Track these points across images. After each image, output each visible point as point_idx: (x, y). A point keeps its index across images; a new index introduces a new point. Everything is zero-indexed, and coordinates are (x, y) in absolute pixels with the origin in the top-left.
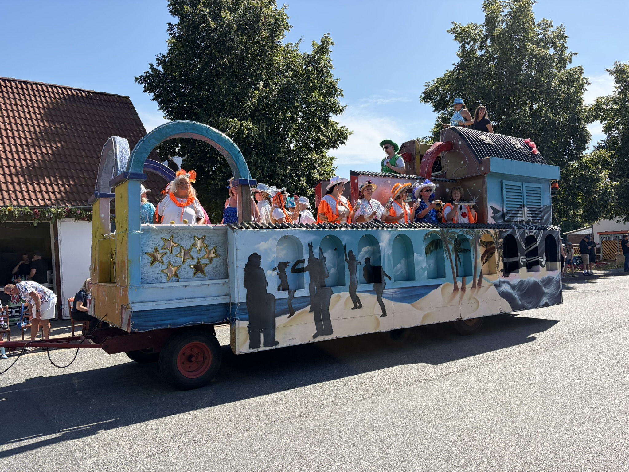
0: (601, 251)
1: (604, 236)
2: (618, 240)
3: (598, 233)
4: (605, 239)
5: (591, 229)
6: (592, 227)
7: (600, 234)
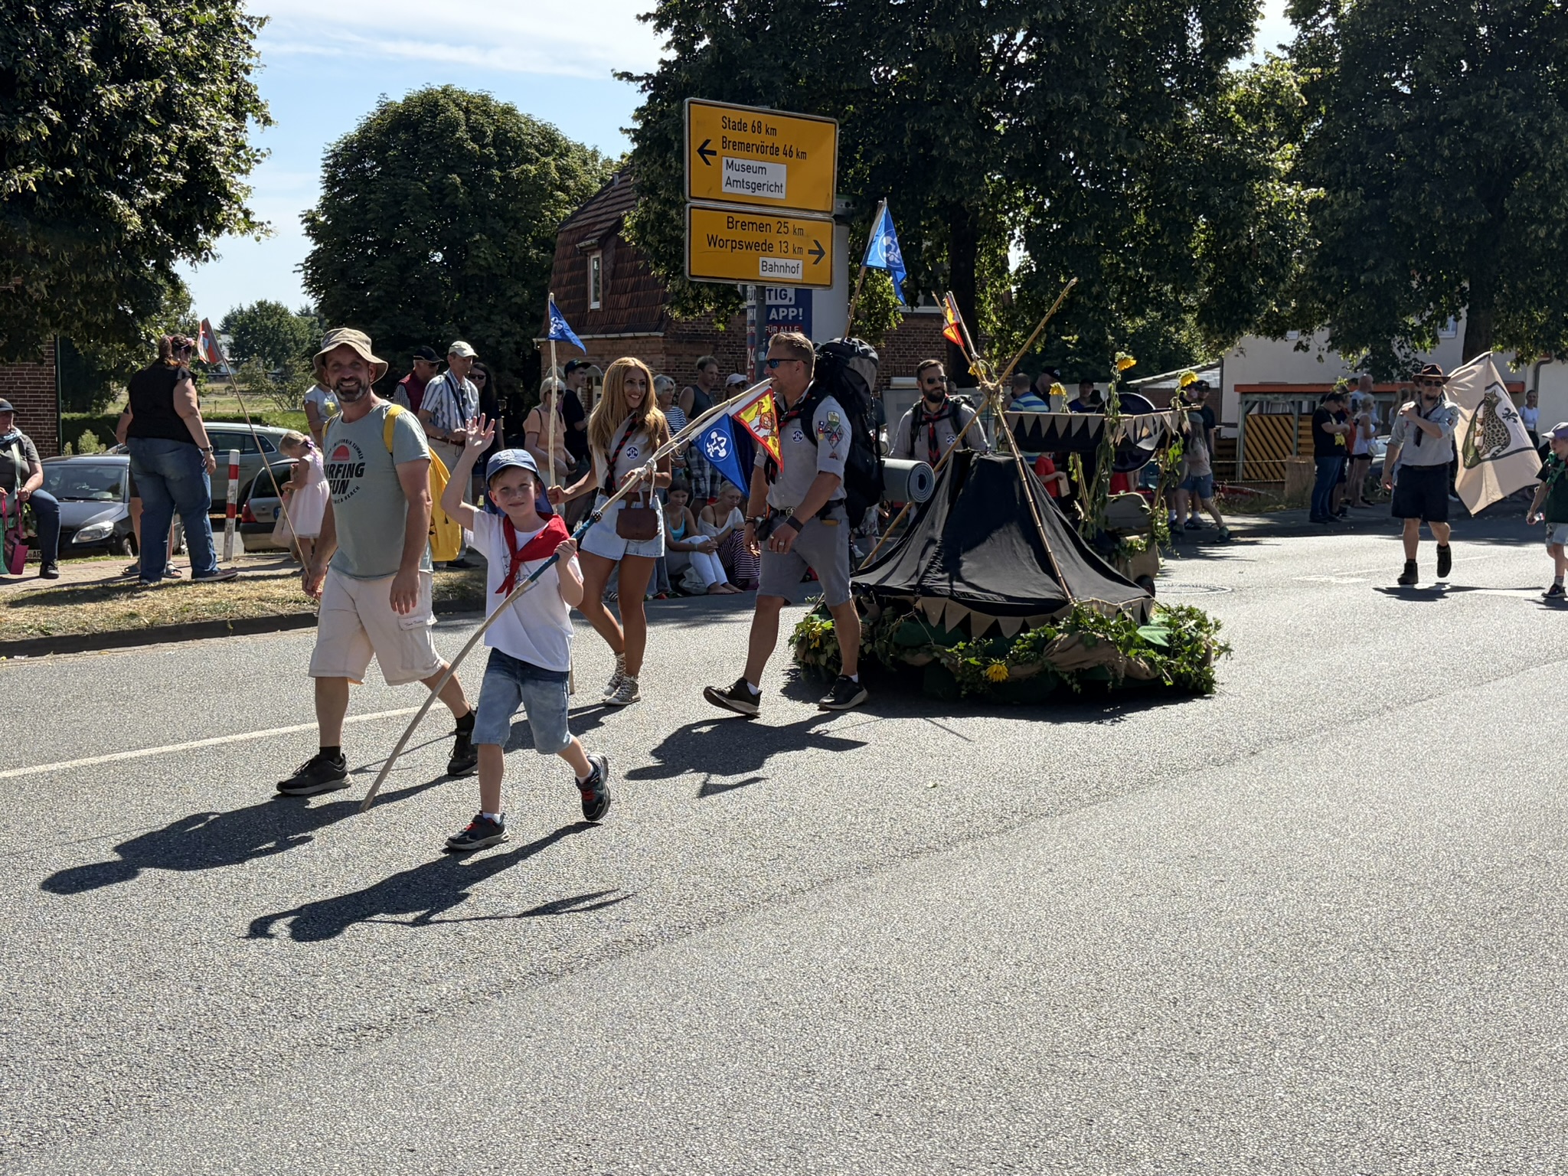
0: (1240, 448)
1: (1255, 397)
2: (1296, 413)
3: (1237, 388)
4: (1255, 411)
5: (1217, 371)
6: (1221, 365)
7: (1244, 390)
